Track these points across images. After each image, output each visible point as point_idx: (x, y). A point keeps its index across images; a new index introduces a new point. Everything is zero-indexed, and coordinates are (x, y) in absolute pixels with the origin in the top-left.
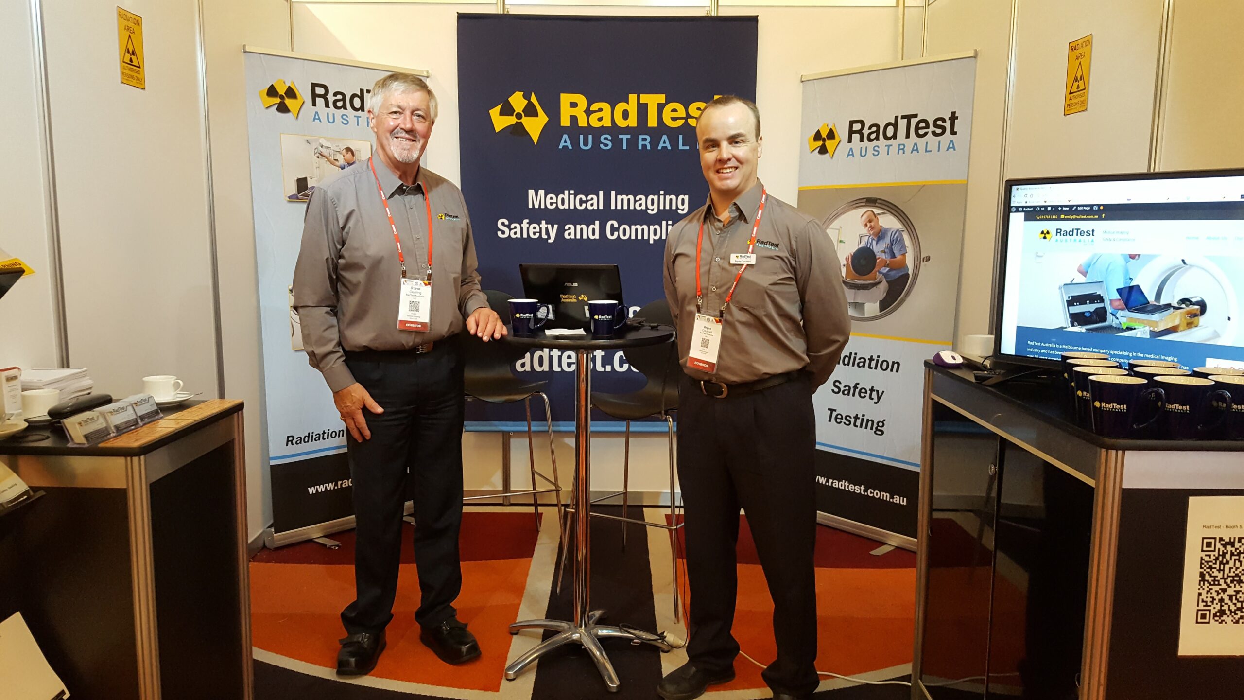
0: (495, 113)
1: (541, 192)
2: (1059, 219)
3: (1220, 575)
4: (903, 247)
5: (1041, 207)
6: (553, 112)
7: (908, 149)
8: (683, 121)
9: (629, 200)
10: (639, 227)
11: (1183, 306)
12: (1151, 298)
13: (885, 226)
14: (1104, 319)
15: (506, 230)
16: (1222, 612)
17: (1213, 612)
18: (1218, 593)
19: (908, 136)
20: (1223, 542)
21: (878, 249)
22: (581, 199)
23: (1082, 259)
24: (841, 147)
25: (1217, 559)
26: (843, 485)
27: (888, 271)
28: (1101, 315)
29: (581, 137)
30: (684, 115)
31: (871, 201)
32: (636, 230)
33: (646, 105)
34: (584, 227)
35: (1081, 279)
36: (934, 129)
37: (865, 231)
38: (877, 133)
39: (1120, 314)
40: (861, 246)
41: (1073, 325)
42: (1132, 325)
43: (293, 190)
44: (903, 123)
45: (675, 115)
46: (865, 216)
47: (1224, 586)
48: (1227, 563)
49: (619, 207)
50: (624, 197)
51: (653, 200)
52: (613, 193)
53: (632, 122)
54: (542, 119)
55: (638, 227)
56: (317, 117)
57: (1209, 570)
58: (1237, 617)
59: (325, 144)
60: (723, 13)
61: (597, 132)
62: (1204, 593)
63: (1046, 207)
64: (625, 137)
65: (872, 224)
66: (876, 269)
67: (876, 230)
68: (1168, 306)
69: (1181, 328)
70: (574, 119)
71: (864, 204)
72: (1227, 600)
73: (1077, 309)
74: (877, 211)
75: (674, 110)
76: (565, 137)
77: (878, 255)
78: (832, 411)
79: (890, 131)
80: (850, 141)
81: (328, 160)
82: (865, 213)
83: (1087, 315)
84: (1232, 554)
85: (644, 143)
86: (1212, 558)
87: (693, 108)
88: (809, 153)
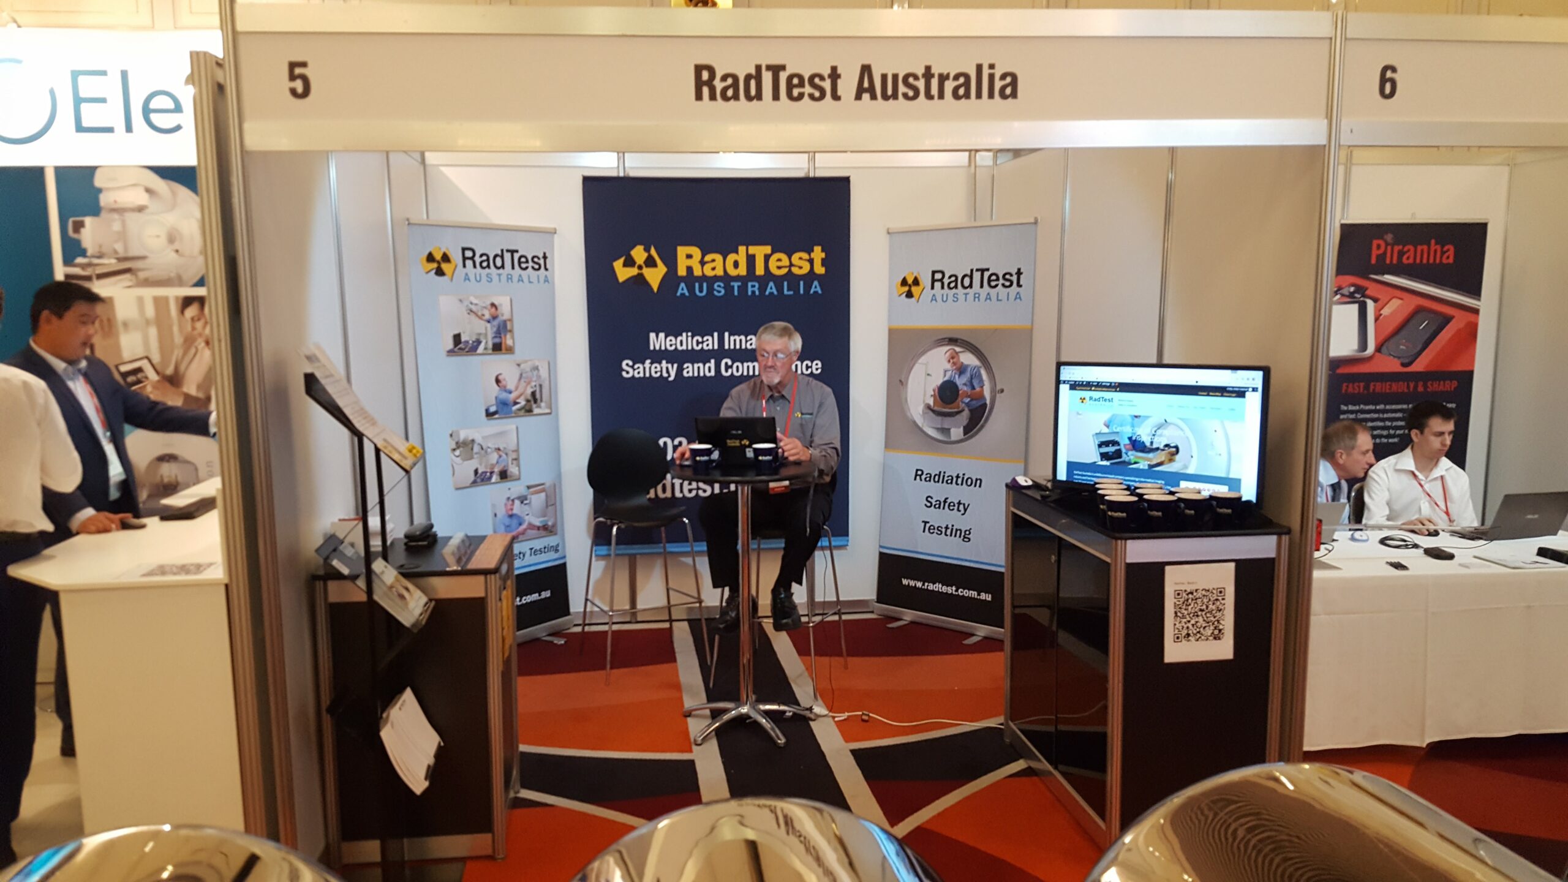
0: (618, 265)
1: (662, 335)
2: (1091, 390)
3: (1186, 612)
4: (981, 381)
5: (1079, 381)
6: (671, 262)
8: (787, 269)
9: (741, 340)
11: (1166, 448)
12: (1148, 444)
14: (1121, 457)
15: (630, 370)
16: (1188, 635)
17: (1183, 635)
18: (1186, 623)
19: (982, 286)
20: (1186, 593)
21: (960, 382)
22: (697, 341)
23: (1106, 417)
24: (925, 291)
25: (1183, 603)
26: (937, 587)
27: (970, 401)
28: (1118, 454)
29: (697, 285)
30: (788, 264)
31: (953, 341)
32: (748, 367)
33: (754, 256)
34: (701, 365)
35: (1105, 430)
36: (1004, 282)
37: (948, 366)
38: (955, 282)
39: (1130, 453)
40: (946, 379)
41: (1102, 460)
42: (1137, 460)
43: (450, 345)
44: (977, 276)
45: (779, 264)
46: (947, 354)
47: (1189, 619)
48: (1190, 605)
49: (732, 347)
50: (736, 337)
52: (727, 334)
53: (742, 271)
54: (662, 269)
56: (467, 278)
57: (1179, 610)
58: (1197, 637)
60: (820, 174)
61: (712, 280)
62: (1177, 623)
63: (1082, 381)
64: (736, 285)
65: (955, 360)
66: (959, 399)
67: (958, 365)
68: (1158, 449)
69: (1165, 462)
70: (690, 269)
72: (1191, 627)
73: (1104, 450)
74: (958, 349)
75: (779, 260)
76: (683, 285)
77: (960, 387)
78: (926, 523)
79: (967, 281)
80: (933, 288)
81: (477, 315)
82: (949, 350)
83: (1110, 453)
84: (1192, 600)
85: (753, 289)
86: (1181, 603)
87: (795, 258)
88: (897, 297)
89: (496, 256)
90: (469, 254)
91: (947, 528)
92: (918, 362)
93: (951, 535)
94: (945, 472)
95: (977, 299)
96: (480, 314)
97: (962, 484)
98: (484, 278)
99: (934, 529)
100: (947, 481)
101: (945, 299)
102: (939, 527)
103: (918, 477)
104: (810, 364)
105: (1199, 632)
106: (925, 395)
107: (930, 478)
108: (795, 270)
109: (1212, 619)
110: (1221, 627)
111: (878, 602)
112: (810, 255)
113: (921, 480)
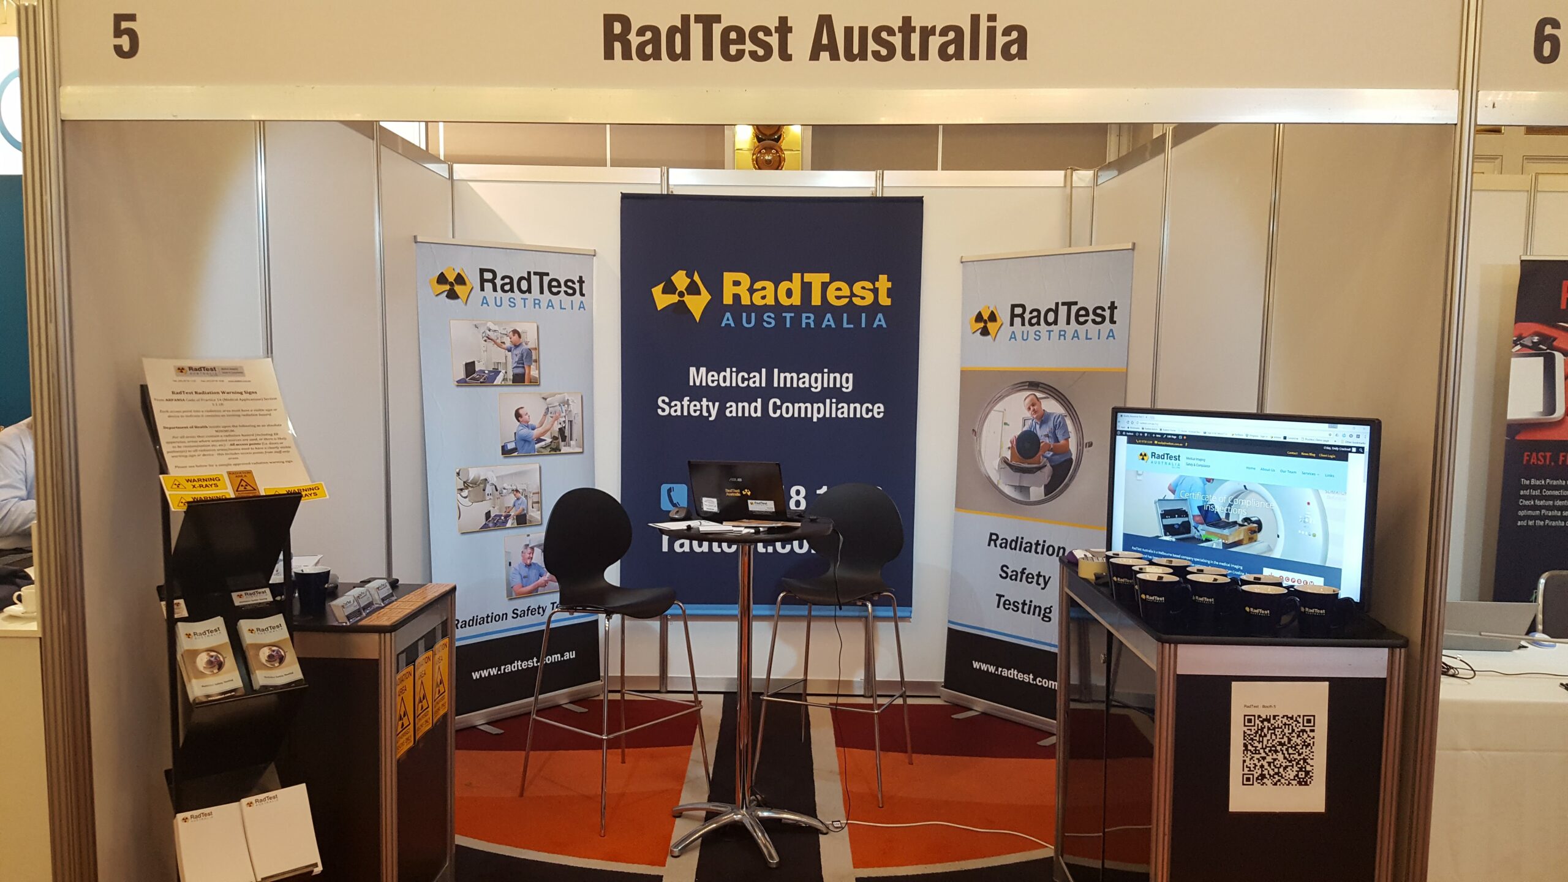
0: (657, 291)
1: (703, 370)
2: (1153, 444)
3: (1260, 746)
4: (1066, 432)
5: (1139, 432)
6: (716, 290)
7: (1069, 335)
8: (847, 300)
9: (792, 378)
10: (803, 406)
11: (1246, 524)
12: (1223, 516)
13: (1048, 410)
14: (1189, 532)
15: (667, 408)
16: (1263, 776)
17: (1256, 775)
18: (1259, 761)
19: (1068, 323)
20: (1261, 719)
21: (1042, 432)
22: (743, 376)
23: (1171, 479)
24: (1003, 328)
25: (1256, 732)
26: (1012, 673)
27: (1052, 455)
28: (1186, 527)
29: (744, 315)
30: (849, 294)
31: (1033, 385)
32: (800, 408)
33: (810, 284)
34: (746, 405)
35: (1171, 496)
36: (1094, 317)
37: (1028, 414)
38: (1037, 318)
39: (1200, 527)
40: (1025, 429)
41: (1166, 535)
42: (1209, 537)
43: (462, 375)
44: (1063, 310)
45: (839, 293)
46: (1027, 400)
47: (1263, 755)
48: (1265, 736)
49: (782, 385)
50: (787, 374)
51: (816, 378)
52: (776, 371)
53: (796, 300)
54: (705, 297)
55: (801, 405)
56: (485, 301)
57: (1250, 742)
58: (1275, 780)
59: (493, 327)
60: (888, 194)
61: (761, 310)
62: (1248, 760)
63: (1143, 433)
64: (788, 315)
65: (1035, 407)
66: (1040, 453)
67: (1040, 413)
68: (1235, 523)
69: (1245, 542)
70: (737, 297)
71: (1026, 387)
72: (1266, 766)
73: (1169, 521)
74: (1039, 395)
75: (839, 289)
76: (728, 315)
77: (1042, 439)
78: (1000, 596)
79: (1051, 317)
80: (1012, 324)
81: (495, 343)
82: (1028, 396)
83: (1176, 526)
84: (1269, 729)
85: (807, 321)
86: (1253, 731)
87: (857, 287)
88: (971, 334)
89: (521, 279)
90: (488, 276)
91: (1024, 604)
92: (995, 409)
93: (1029, 613)
94: (1022, 538)
95: (1062, 338)
96: (499, 341)
97: (1042, 553)
98: (506, 302)
99: (1010, 604)
100: (1025, 548)
101: (1025, 338)
102: (1014, 602)
103: (992, 542)
104: (870, 407)
105: (1277, 774)
106: (1001, 448)
107: (1005, 544)
108: (857, 301)
109: (1296, 756)
110: (1308, 768)
111: (945, 687)
112: (874, 285)
113: (996, 546)
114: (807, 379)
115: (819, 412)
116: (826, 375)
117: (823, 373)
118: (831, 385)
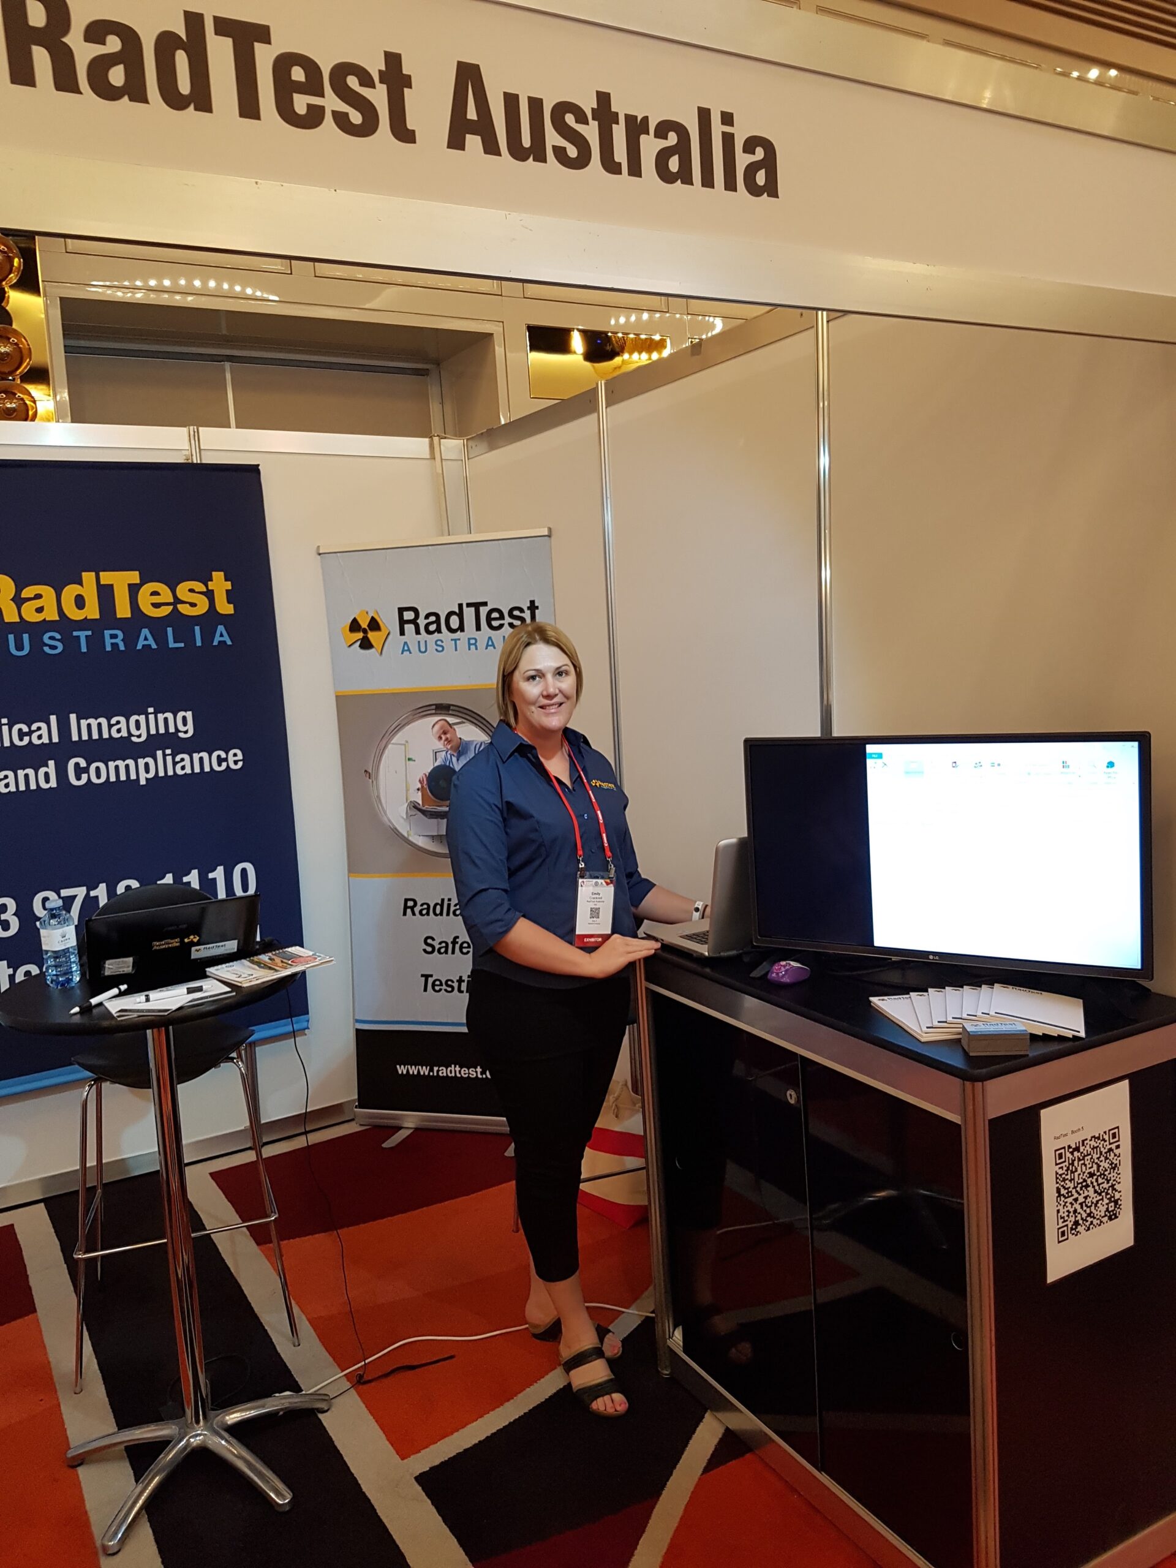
3: (1071, 1185)
7: (481, 644)
8: (171, 607)
9: (99, 725)
10: (121, 764)
16: (1076, 1224)
17: (1070, 1226)
18: (1072, 1205)
19: (478, 628)
20: (1071, 1150)
21: (460, 766)
22: (20, 730)
24: (390, 640)
25: (1068, 1169)
26: (454, 1071)
29: (11, 637)
30: (172, 600)
31: (442, 708)
32: (117, 767)
33: (110, 587)
34: (31, 772)
36: (511, 621)
38: (436, 623)
40: (437, 764)
44: (469, 613)
45: (156, 599)
46: (437, 727)
47: (1074, 1195)
48: (1076, 1170)
49: (85, 737)
50: (91, 721)
51: (137, 723)
52: (73, 717)
53: (92, 611)
55: (119, 763)
57: (1062, 1183)
58: (1088, 1224)
61: (37, 629)
62: (1061, 1208)
64: (83, 635)
65: (448, 736)
71: (434, 712)
72: (1079, 1210)
74: (451, 720)
75: (155, 593)
77: (461, 774)
78: (426, 977)
79: (454, 622)
80: (402, 633)
82: (437, 722)
84: (1079, 1160)
85: (114, 641)
86: (1065, 1168)
87: (182, 590)
88: (346, 646)
92: (392, 742)
95: (473, 647)
99: (441, 984)
101: (421, 649)
102: (447, 981)
103: (409, 911)
104: (223, 755)
105: (1089, 1215)
106: (407, 790)
107: (427, 910)
108: (184, 609)
109: (1105, 1185)
110: (1117, 1195)
111: (360, 1106)
112: (207, 586)
113: (414, 914)
114: (123, 725)
115: (147, 771)
116: (152, 717)
117: (147, 715)
118: (162, 731)
